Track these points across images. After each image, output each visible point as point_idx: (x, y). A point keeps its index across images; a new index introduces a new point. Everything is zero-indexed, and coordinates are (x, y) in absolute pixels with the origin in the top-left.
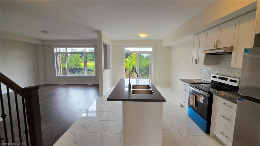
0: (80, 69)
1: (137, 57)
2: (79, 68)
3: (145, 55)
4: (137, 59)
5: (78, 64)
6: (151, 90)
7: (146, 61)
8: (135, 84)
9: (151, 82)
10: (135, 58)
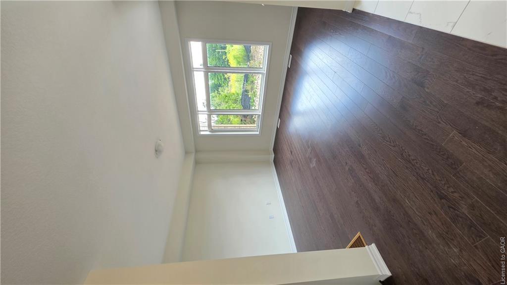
0: (243, 93)
2: (241, 96)
5: (233, 97)
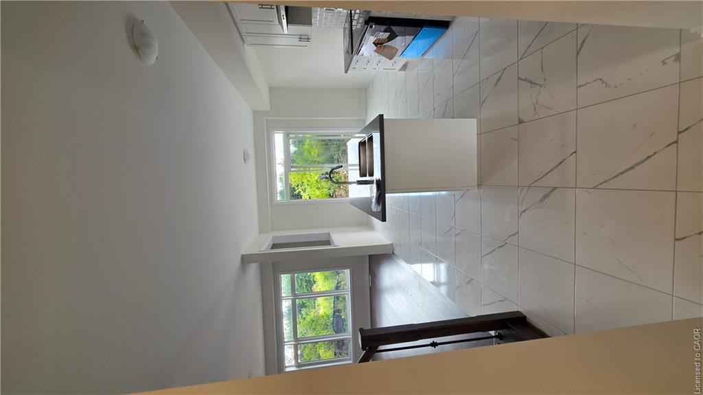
0: (334, 315)
1: (298, 169)
2: (332, 319)
3: (293, 149)
4: (302, 169)
5: (322, 321)
6: (366, 139)
7: (306, 147)
8: (358, 171)
9: (359, 133)
10: (300, 177)
